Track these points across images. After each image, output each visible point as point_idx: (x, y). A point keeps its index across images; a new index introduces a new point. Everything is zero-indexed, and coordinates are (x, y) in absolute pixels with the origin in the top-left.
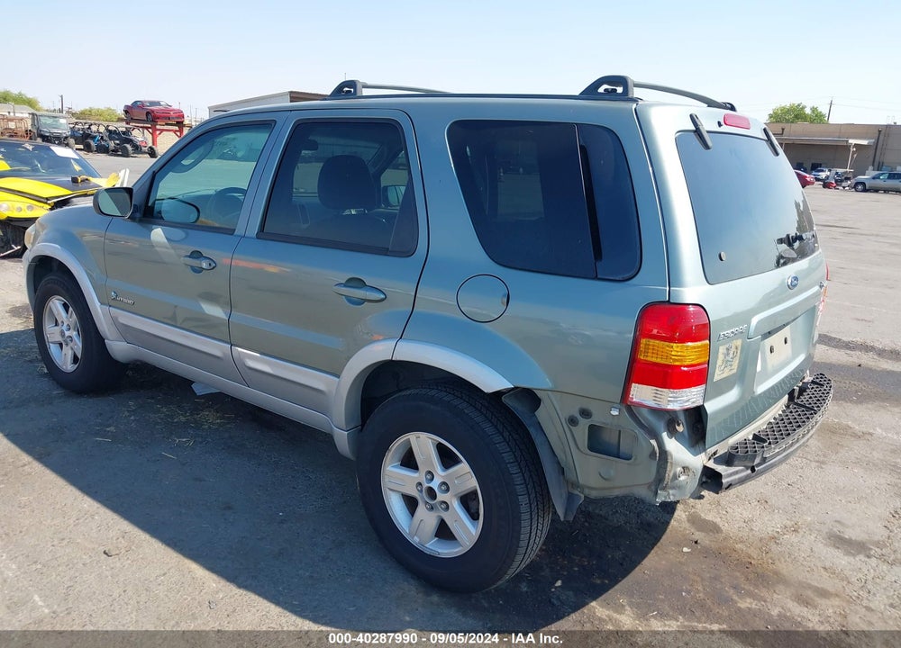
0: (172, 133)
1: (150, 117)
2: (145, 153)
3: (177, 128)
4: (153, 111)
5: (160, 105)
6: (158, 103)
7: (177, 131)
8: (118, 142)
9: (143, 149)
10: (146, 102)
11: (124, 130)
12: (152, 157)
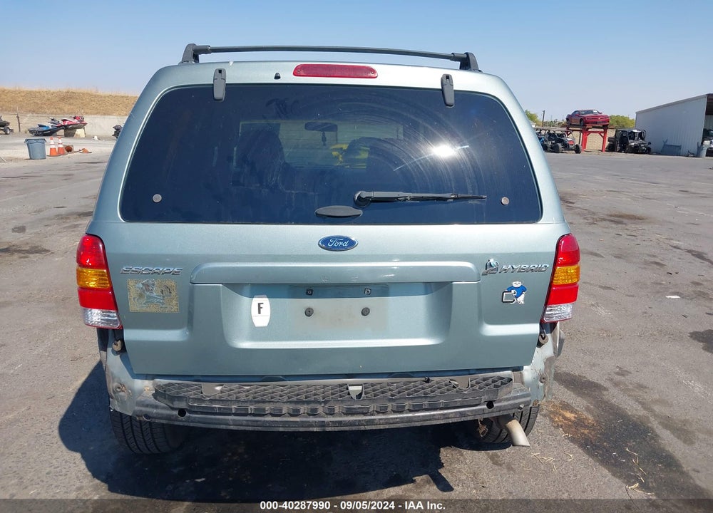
0: (598, 134)
1: (582, 122)
2: (572, 150)
3: (602, 130)
4: (585, 118)
5: (592, 113)
6: (591, 112)
7: (602, 132)
8: (554, 142)
9: (570, 146)
10: (582, 111)
11: (560, 132)
12: (577, 153)
